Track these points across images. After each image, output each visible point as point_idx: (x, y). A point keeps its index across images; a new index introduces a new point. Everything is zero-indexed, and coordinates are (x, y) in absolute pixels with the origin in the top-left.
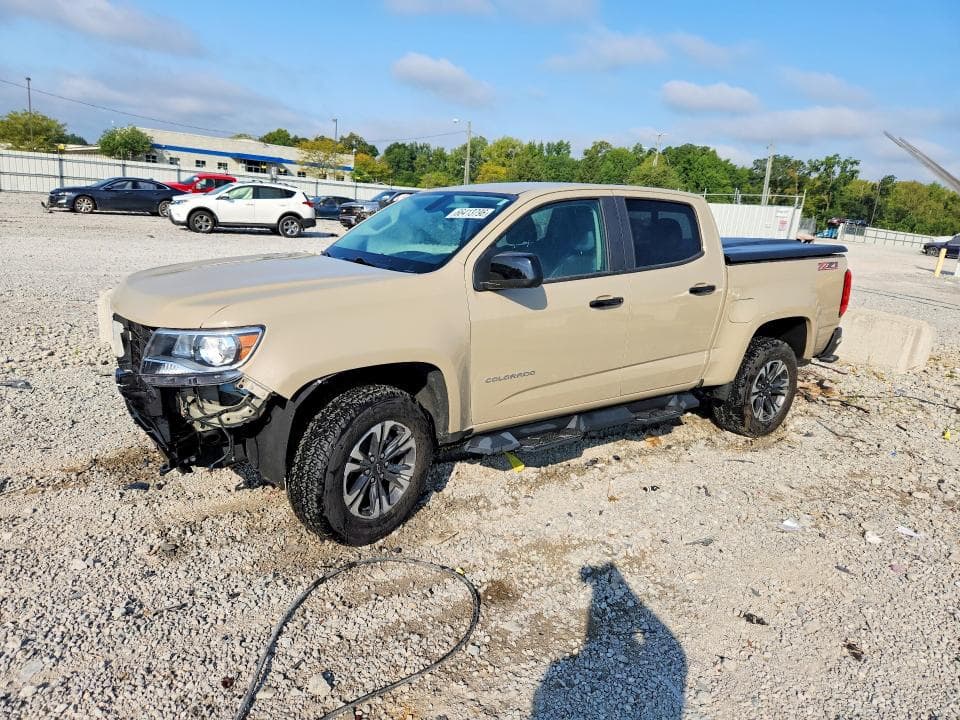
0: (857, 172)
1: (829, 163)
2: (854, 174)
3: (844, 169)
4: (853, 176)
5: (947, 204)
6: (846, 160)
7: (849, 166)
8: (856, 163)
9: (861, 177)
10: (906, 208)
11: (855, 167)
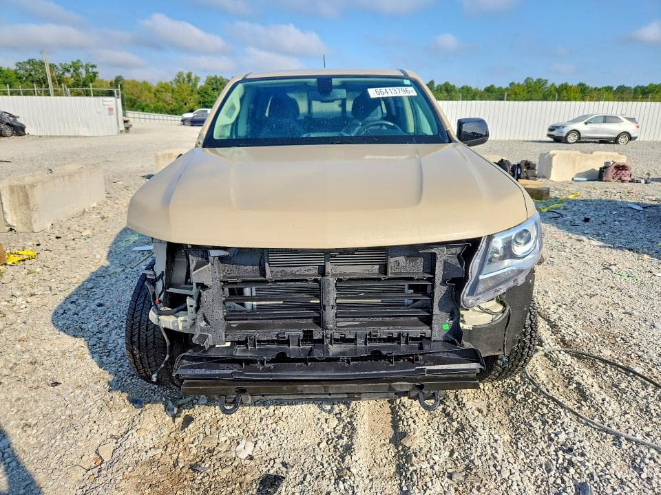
0: (97, 73)
1: (76, 66)
2: (95, 74)
3: (87, 71)
4: (95, 76)
5: (155, 94)
6: (87, 65)
7: (91, 69)
8: (93, 66)
9: (100, 77)
10: (135, 98)
11: (95, 70)
